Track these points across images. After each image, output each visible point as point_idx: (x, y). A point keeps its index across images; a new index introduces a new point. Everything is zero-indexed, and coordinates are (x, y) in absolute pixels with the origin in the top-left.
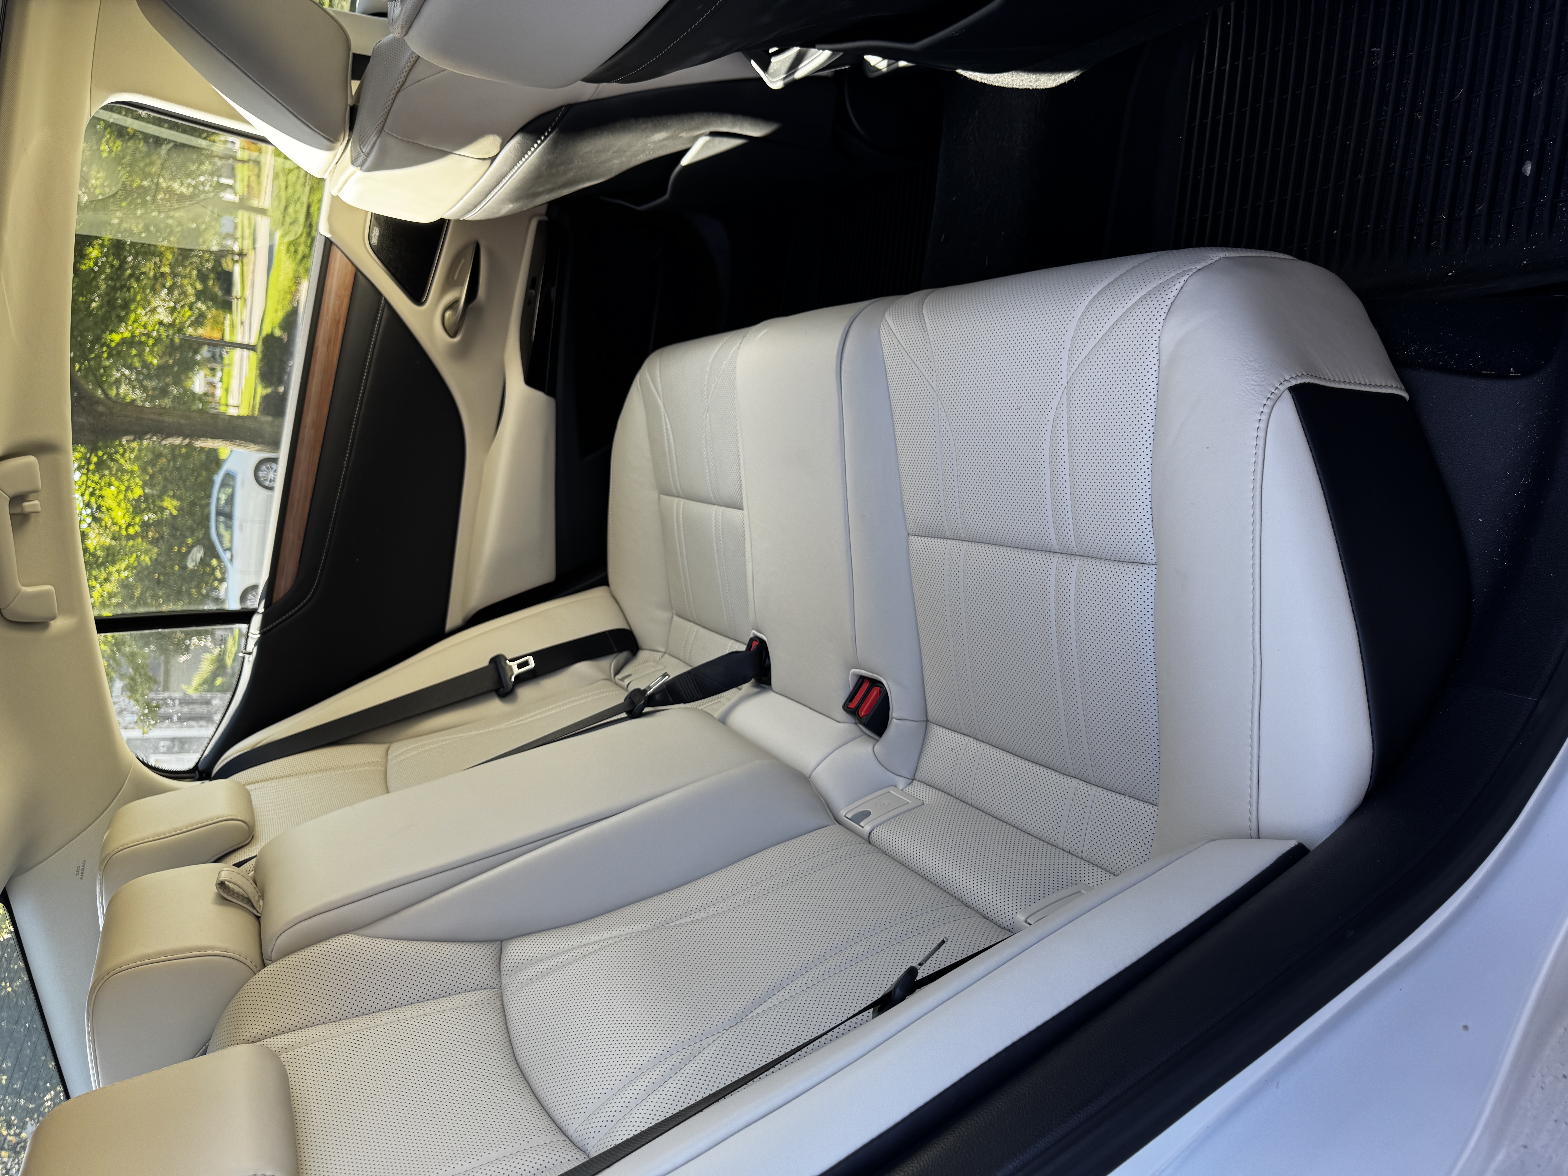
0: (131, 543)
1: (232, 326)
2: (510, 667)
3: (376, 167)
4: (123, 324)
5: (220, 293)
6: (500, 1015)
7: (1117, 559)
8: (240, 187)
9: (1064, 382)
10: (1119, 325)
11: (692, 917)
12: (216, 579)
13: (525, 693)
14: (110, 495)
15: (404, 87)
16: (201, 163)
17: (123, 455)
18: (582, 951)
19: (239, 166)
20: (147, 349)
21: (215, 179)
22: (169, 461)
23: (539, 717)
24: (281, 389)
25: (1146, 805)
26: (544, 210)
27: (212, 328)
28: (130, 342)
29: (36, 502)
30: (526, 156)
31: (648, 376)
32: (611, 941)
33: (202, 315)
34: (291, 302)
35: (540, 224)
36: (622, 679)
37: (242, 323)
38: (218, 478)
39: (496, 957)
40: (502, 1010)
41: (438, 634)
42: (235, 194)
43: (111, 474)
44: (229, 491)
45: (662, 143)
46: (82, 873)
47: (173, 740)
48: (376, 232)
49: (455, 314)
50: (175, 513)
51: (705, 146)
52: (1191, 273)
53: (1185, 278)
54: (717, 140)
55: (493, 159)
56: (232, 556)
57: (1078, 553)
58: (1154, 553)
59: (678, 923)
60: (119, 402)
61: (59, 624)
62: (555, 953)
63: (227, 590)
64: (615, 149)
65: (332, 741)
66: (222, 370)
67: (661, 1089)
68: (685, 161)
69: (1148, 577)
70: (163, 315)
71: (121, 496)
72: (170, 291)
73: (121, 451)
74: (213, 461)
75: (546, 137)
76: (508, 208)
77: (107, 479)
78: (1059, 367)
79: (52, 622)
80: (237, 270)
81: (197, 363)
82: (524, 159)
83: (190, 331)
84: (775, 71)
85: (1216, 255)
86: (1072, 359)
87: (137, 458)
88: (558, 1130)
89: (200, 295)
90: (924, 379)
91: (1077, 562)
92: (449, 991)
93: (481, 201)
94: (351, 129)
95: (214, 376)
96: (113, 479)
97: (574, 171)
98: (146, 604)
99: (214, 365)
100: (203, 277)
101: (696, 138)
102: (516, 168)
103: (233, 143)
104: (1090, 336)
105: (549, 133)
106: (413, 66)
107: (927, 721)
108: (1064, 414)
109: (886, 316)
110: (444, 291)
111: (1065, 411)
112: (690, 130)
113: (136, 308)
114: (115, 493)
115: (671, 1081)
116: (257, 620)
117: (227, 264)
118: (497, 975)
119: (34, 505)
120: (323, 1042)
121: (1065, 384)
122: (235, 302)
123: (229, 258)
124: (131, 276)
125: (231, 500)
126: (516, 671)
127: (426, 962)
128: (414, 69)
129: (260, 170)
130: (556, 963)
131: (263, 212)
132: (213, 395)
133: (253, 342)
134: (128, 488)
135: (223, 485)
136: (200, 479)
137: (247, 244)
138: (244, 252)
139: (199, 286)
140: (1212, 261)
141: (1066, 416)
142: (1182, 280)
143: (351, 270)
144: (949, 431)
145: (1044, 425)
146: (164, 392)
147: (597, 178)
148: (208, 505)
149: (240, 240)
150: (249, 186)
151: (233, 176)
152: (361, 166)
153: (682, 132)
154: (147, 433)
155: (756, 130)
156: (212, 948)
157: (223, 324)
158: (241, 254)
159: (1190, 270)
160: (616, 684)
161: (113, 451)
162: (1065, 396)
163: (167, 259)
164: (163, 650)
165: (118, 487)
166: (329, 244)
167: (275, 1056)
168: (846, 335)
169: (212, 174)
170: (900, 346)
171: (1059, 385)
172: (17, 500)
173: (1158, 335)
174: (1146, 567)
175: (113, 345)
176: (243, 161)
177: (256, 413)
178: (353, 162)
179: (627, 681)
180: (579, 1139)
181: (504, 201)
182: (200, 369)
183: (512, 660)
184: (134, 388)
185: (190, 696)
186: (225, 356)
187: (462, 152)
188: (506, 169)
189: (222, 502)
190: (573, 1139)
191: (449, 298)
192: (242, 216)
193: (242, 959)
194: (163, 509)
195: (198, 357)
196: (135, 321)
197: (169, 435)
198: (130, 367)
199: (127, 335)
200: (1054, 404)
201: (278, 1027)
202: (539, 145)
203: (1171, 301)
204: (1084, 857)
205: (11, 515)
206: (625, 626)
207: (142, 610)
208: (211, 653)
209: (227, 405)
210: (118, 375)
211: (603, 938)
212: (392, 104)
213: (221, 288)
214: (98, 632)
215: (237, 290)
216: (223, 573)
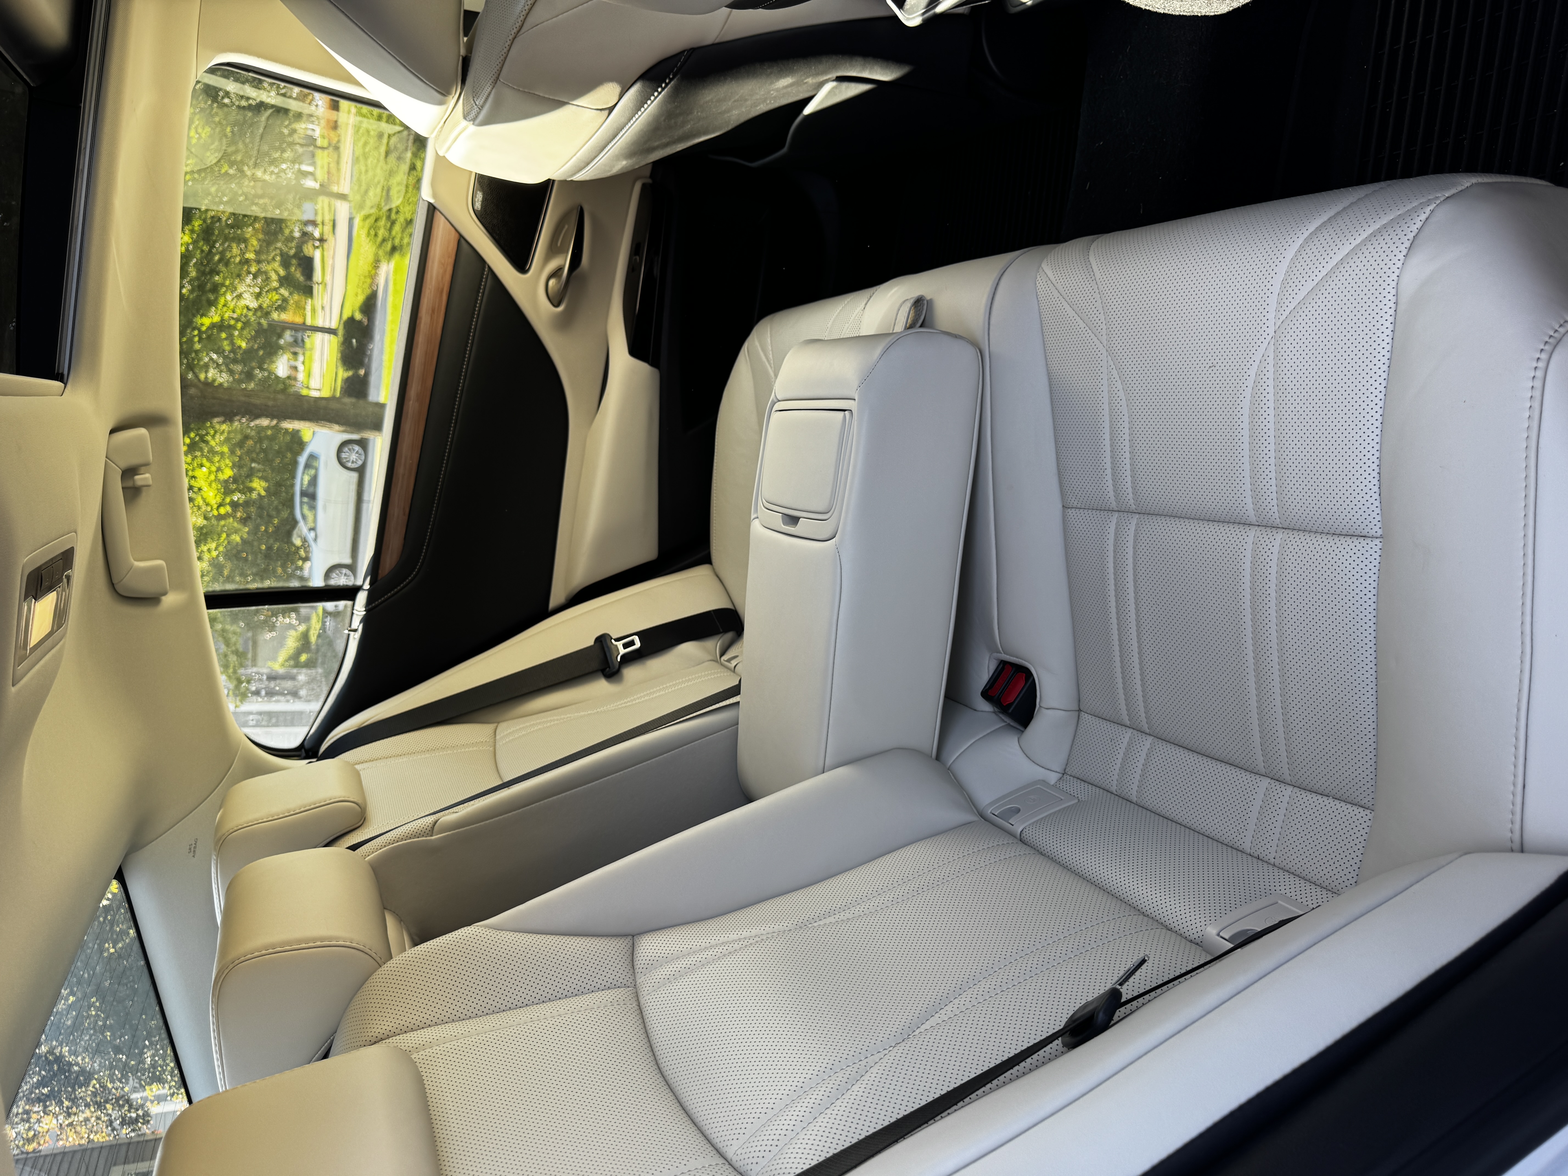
0: (222, 523)
1: (314, 310)
2: (616, 646)
3: (487, 122)
4: (213, 309)
5: (301, 279)
6: (638, 1017)
7: (1332, 531)
8: (321, 174)
9: (1271, 331)
10: (1345, 264)
11: (837, 916)
12: (301, 558)
13: (631, 673)
14: (202, 476)
15: (523, 31)
16: (283, 151)
17: (213, 437)
18: (721, 950)
19: (319, 153)
20: (236, 333)
21: (297, 166)
22: (256, 443)
23: (646, 698)
24: (362, 372)
25: (1355, 808)
26: (648, 172)
27: (294, 313)
28: (221, 326)
29: (147, 475)
30: (646, 106)
31: (757, 343)
32: (751, 941)
33: (285, 300)
34: (371, 285)
35: (644, 187)
36: (729, 661)
37: (323, 308)
38: (302, 460)
39: (628, 953)
40: (638, 1011)
41: (541, 612)
42: (316, 180)
43: (202, 455)
44: (312, 472)
45: (785, 91)
46: (194, 851)
47: (260, 713)
48: (480, 196)
49: (559, 282)
50: (263, 493)
51: (831, 92)
52: (1438, 202)
53: (1432, 207)
54: (845, 85)
55: (611, 109)
56: (316, 536)
57: (1280, 526)
58: (1379, 525)
59: (821, 923)
60: (208, 384)
61: (171, 600)
62: (692, 951)
63: (311, 568)
64: (737, 97)
65: (439, 720)
66: (304, 354)
67: (828, 1111)
68: (808, 110)
69: (1372, 552)
70: (249, 301)
71: (212, 477)
72: (255, 276)
73: (212, 432)
74: (297, 443)
75: (667, 85)
76: (622, 165)
77: (199, 460)
78: (1266, 314)
79: (164, 598)
80: (317, 255)
81: (280, 347)
82: (643, 109)
83: (275, 316)
84: (912, 7)
85: (1467, 181)
86: (1282, 304)
87: (227, 440)
88: (715, 1152)
89: (285, 281)
90: (1091, 334)
91: (1280, 536)
92: (582, 989)
93: (596, 157)
94: (464, 81)
95: (296, 360)
96: (204, 461)
97: (692, 123)
98: (233, 582)
99: (298, 350)
100: (286, 264)
101: (821, 85)
102: (634, 119)
103: (313, 130)
104: (1306, 277)
105: (671, 80)
106: (530, 10)
107: (1080, 710)
108: (1270, 368)
109: (1044, 265)
110: (548, 258)
111: (1271, 364)
112: (818, 74)
113: (225, 293)
114: (207, 474)
115: (838, 1103)
116: (362, 598)
117: (308, 250)
118: (630, 972)
119: (146, 479)
120: (454, 1043)
121: (1272, 334)
122: (315, 287)
123: (310, 244)
124: (220, 260)
125: (314, 481)
126: (622, 651)
127: (556, 957)
128: (532, 12)
129: (339, 157)
130: (694, 962)
131: (343, 197)
132: (295, 379)
133: (334, 325)
134: (219, 469)
135: (307, 466)
136: (287, 460)
137: (328, 228)
138: (325, 237)
139: (282, 272)
140: (1463, 188)
141: (1272, 370)
142: (1428, 210)
143: (454, 237)
144: (1121, 390)
145: (1243, 380)
146: (249, 376)
147: (713, 132)
148: (292, 486)
149: (320, 226)
150: (329, 173)
151: (314, 164)
152: (474, 120)
153: (808, 77)
154: (236, 415)
155: (885, 74)
156: (337, 939)
157: (304, 309)
158: (322, 240)
159: (1437, 198)
160: (722, 665)
161: (204, 432)
162: (1272, 347)
163: (253, 245)
164: (250, 626)
165: (209, 468)
166: (432, 210)
167: (406, 1056)
168: (996, 289)
169: (294, 162)
170: (1061, 297)
171: (1265, 335)
172: (129, 473)
173: (1397, 273)
174: (1368, 540)
175: (204, 329)
176: (323, 148)
177: (338, 394)
178: (465, 118)
179: (734, 663)
180: (741, 1163)
181: (617, 158)
182: (284, 353)
183: (617, 640)
184: (221, 371)
185: (277, 672)
186: (307, 340)
187: (580, 102)
188: (623, 120)
189: (306, 482)
190: (734, 1162)
191: (553, 265)
192: (323, 202)
193: (367, 950)
194: (251, 490)
195: (282, 342)
196: (224, 306)
197: (258, 416)
198: (219, 351)
199: (216, 319)
200: (1258, 357)
201: (407, 1024)
202: (660, 93)
203: (1413, 234)
204: (1277, 864)
205: (123, 488)
206: (729, 606)
207: (230, 587)
208: (296, 630)
209: (308, 387)
210: (206, 359)
211: (742, 937)
212: (509, 51)
213: (303, 274)
214: (208, 608)
215: (317, 276)
216: (306, 552)
